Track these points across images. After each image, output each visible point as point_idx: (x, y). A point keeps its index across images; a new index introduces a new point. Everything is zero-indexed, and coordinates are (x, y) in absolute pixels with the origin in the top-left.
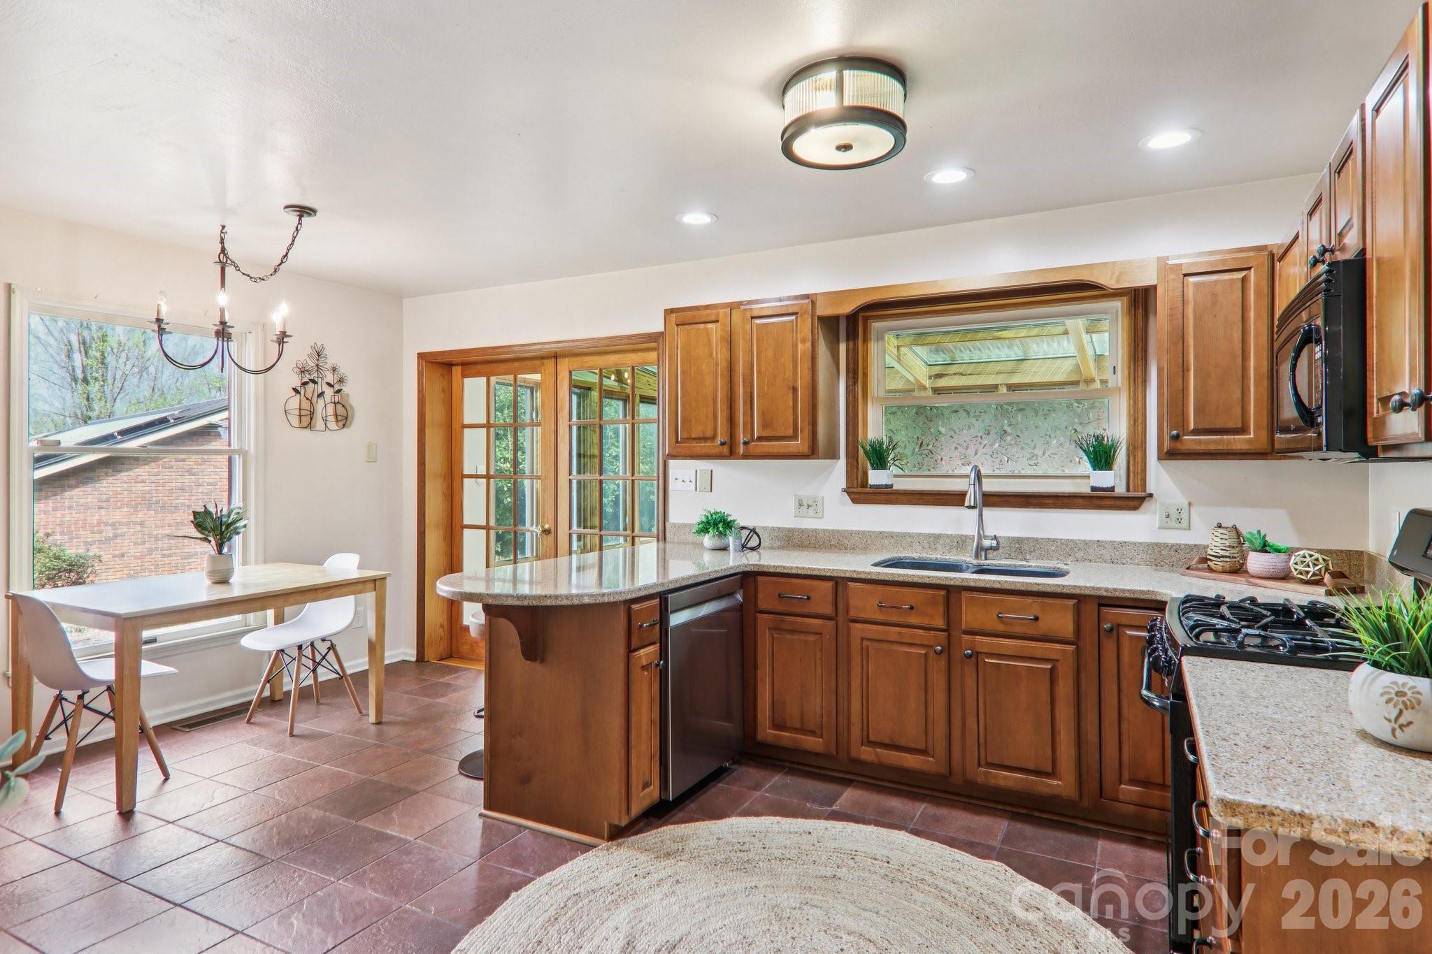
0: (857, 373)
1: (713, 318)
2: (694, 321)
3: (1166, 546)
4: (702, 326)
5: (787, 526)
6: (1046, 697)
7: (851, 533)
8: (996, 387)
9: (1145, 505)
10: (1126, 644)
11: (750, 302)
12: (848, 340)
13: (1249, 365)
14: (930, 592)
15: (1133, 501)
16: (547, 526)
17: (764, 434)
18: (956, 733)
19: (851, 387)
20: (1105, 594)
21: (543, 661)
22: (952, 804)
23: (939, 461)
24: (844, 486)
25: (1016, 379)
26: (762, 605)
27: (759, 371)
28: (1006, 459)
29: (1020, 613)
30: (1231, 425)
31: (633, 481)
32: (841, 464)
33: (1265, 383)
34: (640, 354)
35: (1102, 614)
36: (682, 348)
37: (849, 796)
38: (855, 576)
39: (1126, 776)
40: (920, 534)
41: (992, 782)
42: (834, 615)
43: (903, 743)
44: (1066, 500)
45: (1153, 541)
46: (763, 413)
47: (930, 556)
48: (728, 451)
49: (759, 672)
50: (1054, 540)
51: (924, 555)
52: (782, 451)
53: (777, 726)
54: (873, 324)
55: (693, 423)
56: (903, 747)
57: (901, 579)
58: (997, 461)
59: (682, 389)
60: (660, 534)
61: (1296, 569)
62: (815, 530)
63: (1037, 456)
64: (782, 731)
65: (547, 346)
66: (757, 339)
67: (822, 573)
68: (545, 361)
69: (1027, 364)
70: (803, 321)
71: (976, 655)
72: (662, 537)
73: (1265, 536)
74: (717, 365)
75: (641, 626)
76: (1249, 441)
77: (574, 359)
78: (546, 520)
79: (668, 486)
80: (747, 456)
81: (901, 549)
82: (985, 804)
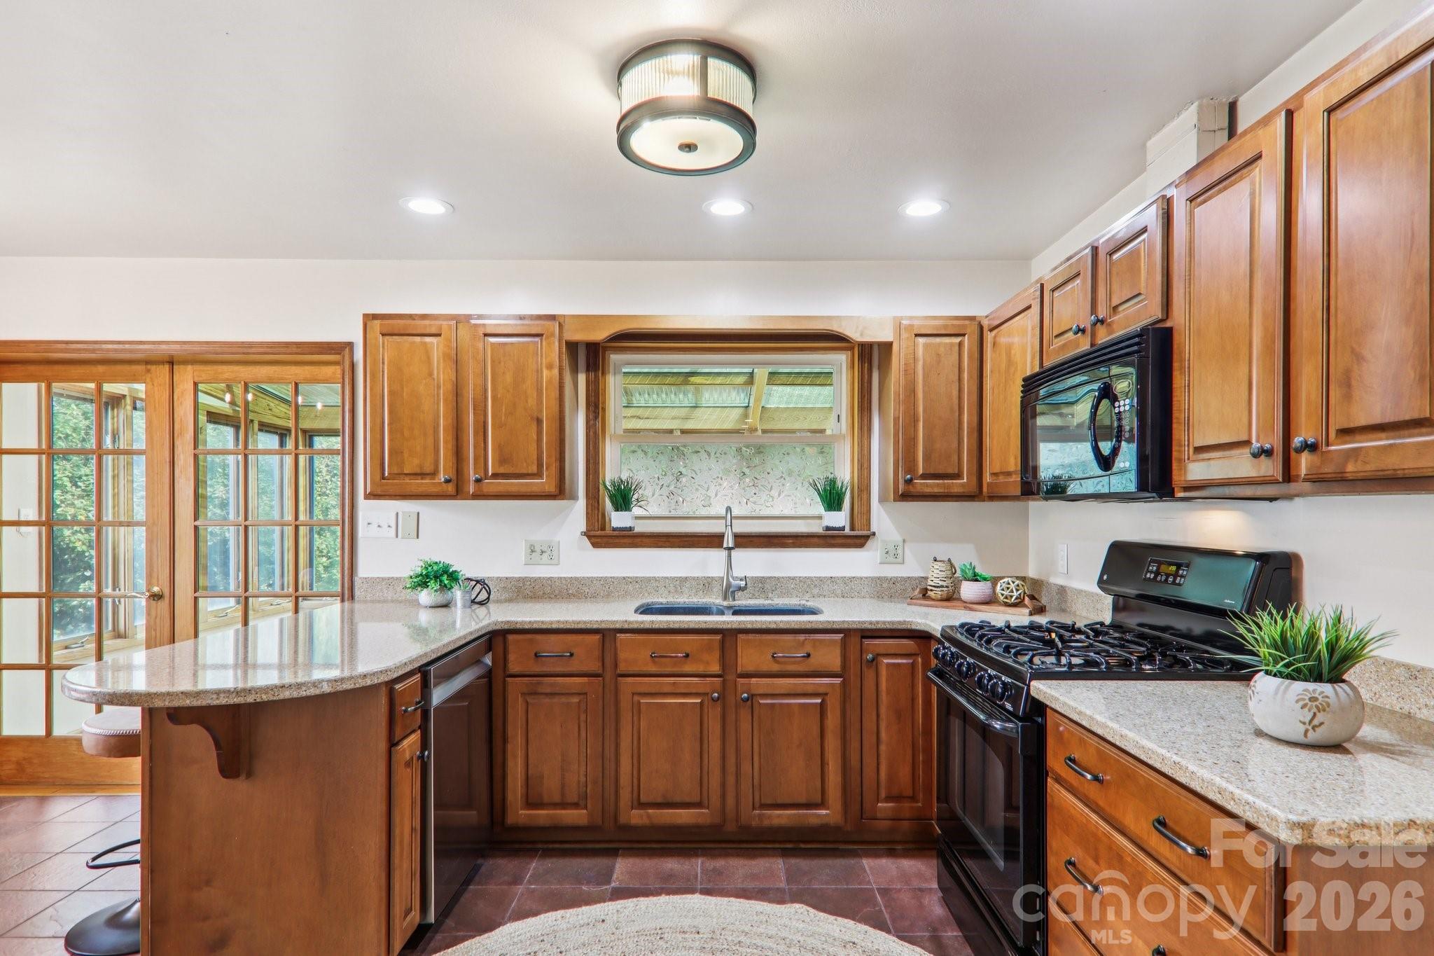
0: (596, 407)
1: (433, 331)
2: (407, 332)
3: (886, 579)
4: (418, 339)
5: (516, 576)
6: (816, 730)
7: (591, 579)
8: (671, 431)
9: (870, 543)
10: (884, 673)
11: (480, 317)
12: (588, 370)
13: (964, 418)
14: (706, 637)
15: (856, 538)
16: (156, 589)
17: (502, 470)
18: (731, 780)
19: (592, 422)
20: (869, 627)
21: (249, 775)
22: (725, 854)
23: (680, 503)
24: (584, 529)
25: (689, 425)
26: (514, 667)
27: (494, 398)
28: (681, 500)
29: (792, 650)
30: (950, 471)
31: (246, 528)
32: (580, 506)
33: (975, 435)
34: (307, 368)
35: (864, 646)
36: (390, 362)
37: (622, 868)
38: (626, 626)
39: (883, 794)
40: (667, 578)
41: (766, 823)
42: (600, 671)
43: (678, 799)
44: (804, 540)
45: (876, 575)
46: (499, 446)
47: (678, 600)
48: (454, 490)
49: (509, 747)
50: (794, 578)
51: (671, 599)
52: (523, 490)
53: (530, 804)
54: (611, 356)
55: (406, 455)
56: (676, 803)
57: (677, 626)
58: (673, 502)
59: (390, 412)
60: (346, 592)
61: (1003, 595)
62: (550, 578)
63: (710, 497)
64: (538, 809)
65: (164, 347)
66: (493, 361)
67: (589, 626)
68: (153, 368)
69: (699, 412)
70: (549, 344)
71: (752, 697)
72: (348, 594)
73: (974, 568)
74: (439, 387)
75: (406, 711)
76: (963, 485)
77: (202, 367)
78: (155, 581)
79: (357, 533)
80: (477, 496)
81: (646, 594)
82: (755, 846)
